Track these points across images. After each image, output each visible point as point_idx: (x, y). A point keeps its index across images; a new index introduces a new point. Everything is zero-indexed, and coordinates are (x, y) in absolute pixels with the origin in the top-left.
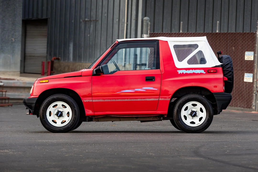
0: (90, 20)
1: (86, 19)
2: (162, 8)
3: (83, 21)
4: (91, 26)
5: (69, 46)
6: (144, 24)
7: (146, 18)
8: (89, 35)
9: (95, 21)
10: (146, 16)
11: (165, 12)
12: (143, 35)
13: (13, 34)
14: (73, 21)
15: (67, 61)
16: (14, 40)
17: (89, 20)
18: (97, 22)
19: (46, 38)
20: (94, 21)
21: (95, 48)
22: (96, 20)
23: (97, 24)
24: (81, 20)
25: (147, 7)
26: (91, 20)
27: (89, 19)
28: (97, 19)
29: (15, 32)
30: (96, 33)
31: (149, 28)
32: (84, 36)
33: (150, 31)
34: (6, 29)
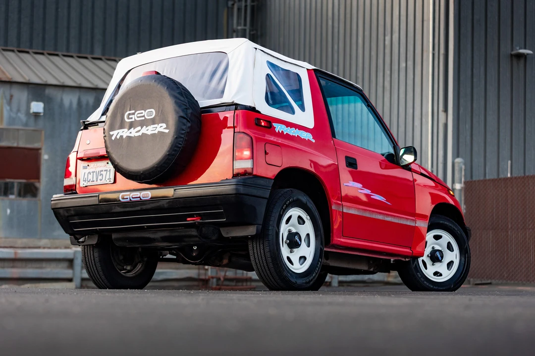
2: (483, 144)
6: (456, 168)
7: (458, 160)
10: (458, 157)
11: (488, 151)
12: (454, 185)
25: (460, 145)
31: (463, 173)
33: (465, 179)
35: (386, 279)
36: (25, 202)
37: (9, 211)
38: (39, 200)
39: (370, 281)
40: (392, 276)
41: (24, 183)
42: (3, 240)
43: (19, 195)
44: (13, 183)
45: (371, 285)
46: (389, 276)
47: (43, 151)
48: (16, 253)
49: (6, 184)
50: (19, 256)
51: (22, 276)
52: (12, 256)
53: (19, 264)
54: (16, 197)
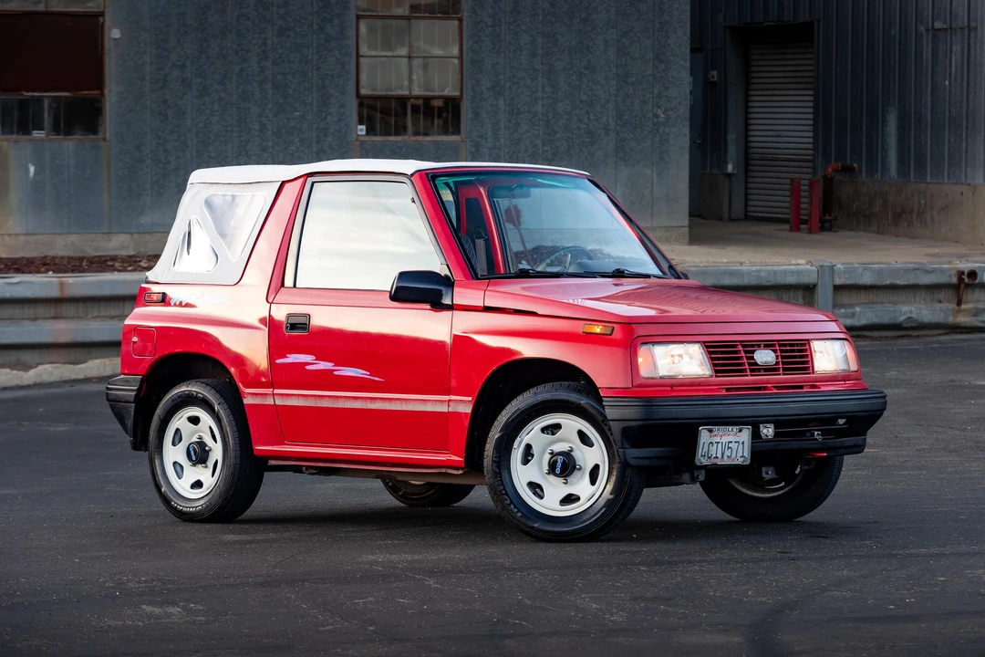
0: (951, 28)
1: (938, 25)
3: (927, 30)
4: (954, 48)
5: (884, 121)
8: (947, 83)
9: (966, 30)
13: (659, 96)
14: (895, 31)
15: (878, 176)
16: (662, 115)
17: (945, 26)
18: (973, 34)
19: (811, 92)
20: (962, 29)
21: (967, 128)
22: (969, 26)
23: (972, 41)
24: (922, 29)
26: (954, 26)
27: (945, 23)
28: (973, 24)
29: (667, 89)
30: (972, 73)
32: (932, 84)
34: (633, 79)
35: (951, 320)
36: (69, 146)
37: (32, 169)
38: (104, 139)
39: (914, 325)
40: (965, 310)
41: (66, 97)
42: (22, 238)
43: (56, 129)
44: (39, 101)
45: (914, 333)
46: (959, 311)
47: (108, 20)
48: (62, 285)
49: (23, 104)
50: (70, 292)
51: (80, 338)
52: (54, 293)
53: (70, 309)
54: (47, 136)
